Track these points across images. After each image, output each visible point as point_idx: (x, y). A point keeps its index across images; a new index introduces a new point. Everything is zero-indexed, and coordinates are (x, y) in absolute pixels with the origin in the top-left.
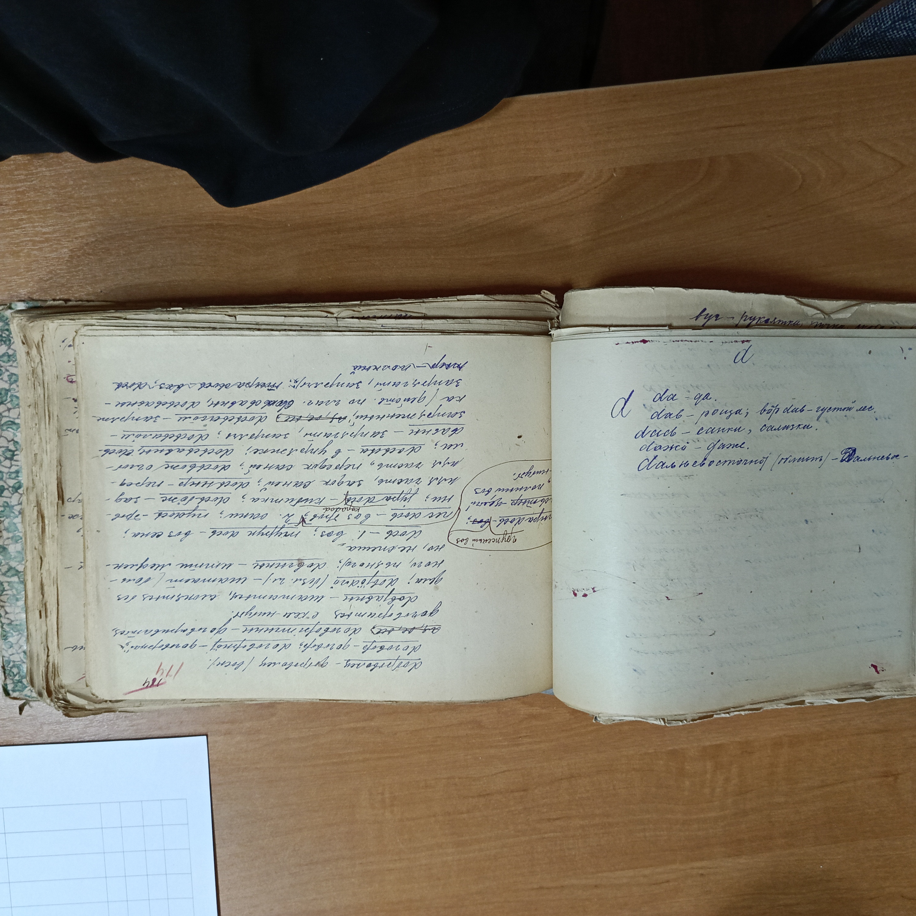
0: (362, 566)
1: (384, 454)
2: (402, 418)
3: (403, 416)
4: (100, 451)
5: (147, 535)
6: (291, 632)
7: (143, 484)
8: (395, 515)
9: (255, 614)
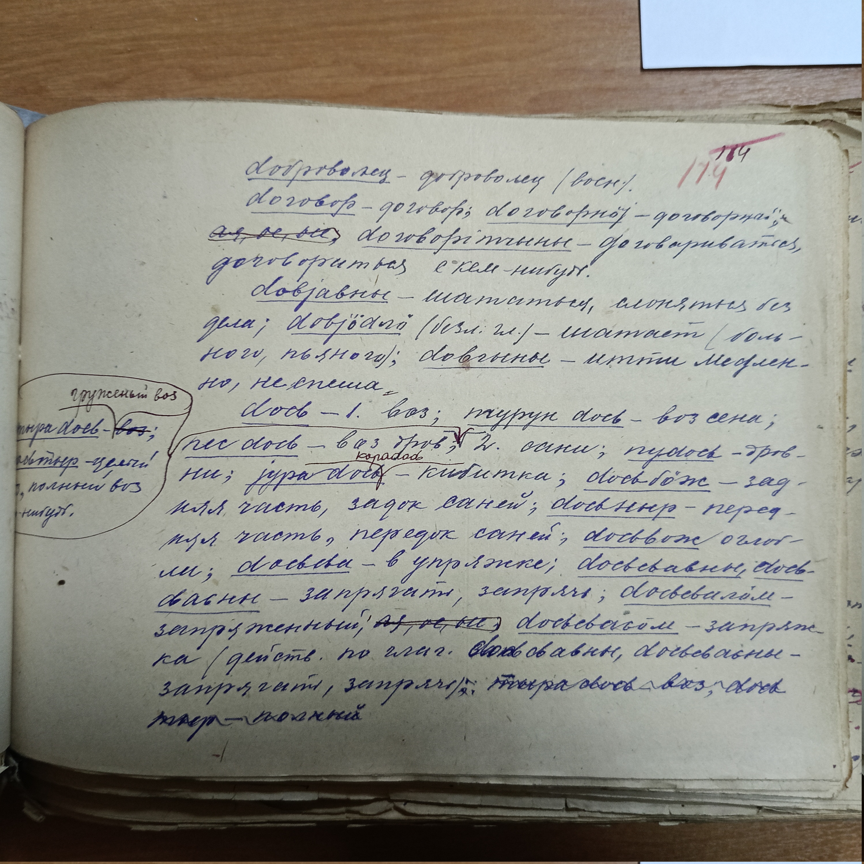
0: (355, 354)
1: (308, 557)
2: (271, 626)
3: (270, 629)
4: (813, 572)
5: (735, 418)
6: (485, 237)
7: (740, 510)
8: (291, 445)
9: (549, 270)
